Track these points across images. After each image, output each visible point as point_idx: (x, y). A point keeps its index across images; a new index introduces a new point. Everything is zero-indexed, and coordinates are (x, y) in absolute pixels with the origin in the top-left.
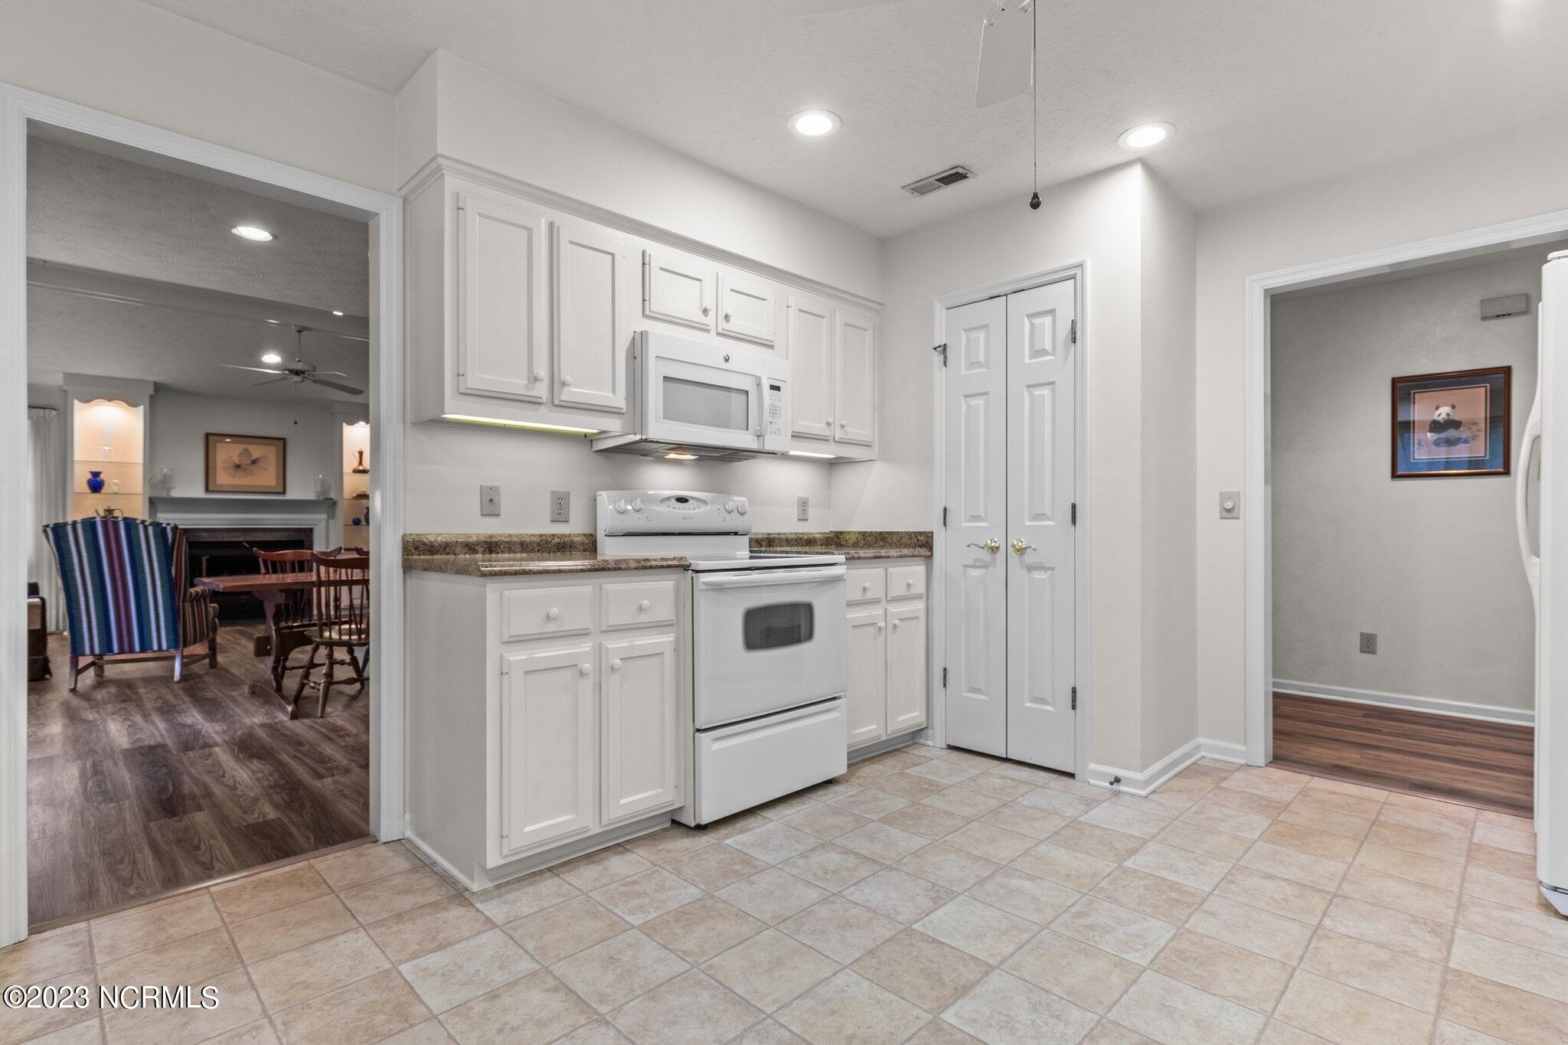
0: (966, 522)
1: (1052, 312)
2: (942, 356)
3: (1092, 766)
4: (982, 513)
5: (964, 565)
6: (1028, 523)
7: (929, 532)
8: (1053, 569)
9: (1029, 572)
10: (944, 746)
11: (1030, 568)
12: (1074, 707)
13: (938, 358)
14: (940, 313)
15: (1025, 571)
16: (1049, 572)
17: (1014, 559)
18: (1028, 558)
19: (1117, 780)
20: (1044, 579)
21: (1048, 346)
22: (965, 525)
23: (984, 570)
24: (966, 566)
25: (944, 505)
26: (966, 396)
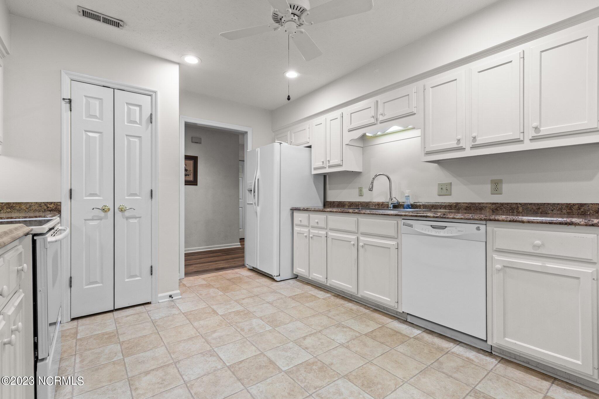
0: (86, 197)
1: (140, 106)
2: (68, 105)
3: (160, 295)
4: (98, 192)
5: (84, 219)
6: (127, 198)
7: (58, 203)
8: (140, 217)
9: (127, 220)
10: (69, 320)
11: (127, 218)
12: (152, 274)
13: (65, 106)
14: (66, 80)
15: (125, 219)
16: (138, 219)
17: (118, 214)
18: (127, 214)
19: (170, 296)
20: (136, 222)
21: (138, 120)
22: (85, 198)
23: (99, 221)
24: (85, 220)
25: (70, 188)
26: (86, 131)
